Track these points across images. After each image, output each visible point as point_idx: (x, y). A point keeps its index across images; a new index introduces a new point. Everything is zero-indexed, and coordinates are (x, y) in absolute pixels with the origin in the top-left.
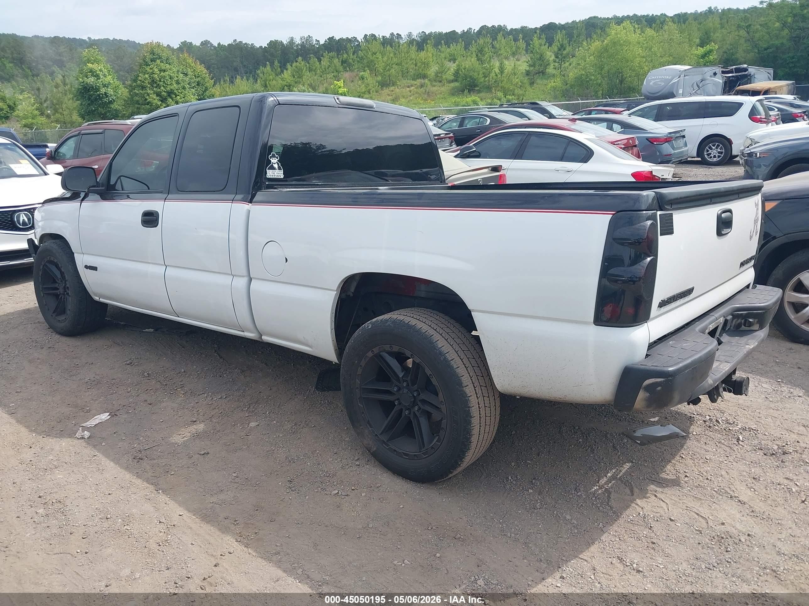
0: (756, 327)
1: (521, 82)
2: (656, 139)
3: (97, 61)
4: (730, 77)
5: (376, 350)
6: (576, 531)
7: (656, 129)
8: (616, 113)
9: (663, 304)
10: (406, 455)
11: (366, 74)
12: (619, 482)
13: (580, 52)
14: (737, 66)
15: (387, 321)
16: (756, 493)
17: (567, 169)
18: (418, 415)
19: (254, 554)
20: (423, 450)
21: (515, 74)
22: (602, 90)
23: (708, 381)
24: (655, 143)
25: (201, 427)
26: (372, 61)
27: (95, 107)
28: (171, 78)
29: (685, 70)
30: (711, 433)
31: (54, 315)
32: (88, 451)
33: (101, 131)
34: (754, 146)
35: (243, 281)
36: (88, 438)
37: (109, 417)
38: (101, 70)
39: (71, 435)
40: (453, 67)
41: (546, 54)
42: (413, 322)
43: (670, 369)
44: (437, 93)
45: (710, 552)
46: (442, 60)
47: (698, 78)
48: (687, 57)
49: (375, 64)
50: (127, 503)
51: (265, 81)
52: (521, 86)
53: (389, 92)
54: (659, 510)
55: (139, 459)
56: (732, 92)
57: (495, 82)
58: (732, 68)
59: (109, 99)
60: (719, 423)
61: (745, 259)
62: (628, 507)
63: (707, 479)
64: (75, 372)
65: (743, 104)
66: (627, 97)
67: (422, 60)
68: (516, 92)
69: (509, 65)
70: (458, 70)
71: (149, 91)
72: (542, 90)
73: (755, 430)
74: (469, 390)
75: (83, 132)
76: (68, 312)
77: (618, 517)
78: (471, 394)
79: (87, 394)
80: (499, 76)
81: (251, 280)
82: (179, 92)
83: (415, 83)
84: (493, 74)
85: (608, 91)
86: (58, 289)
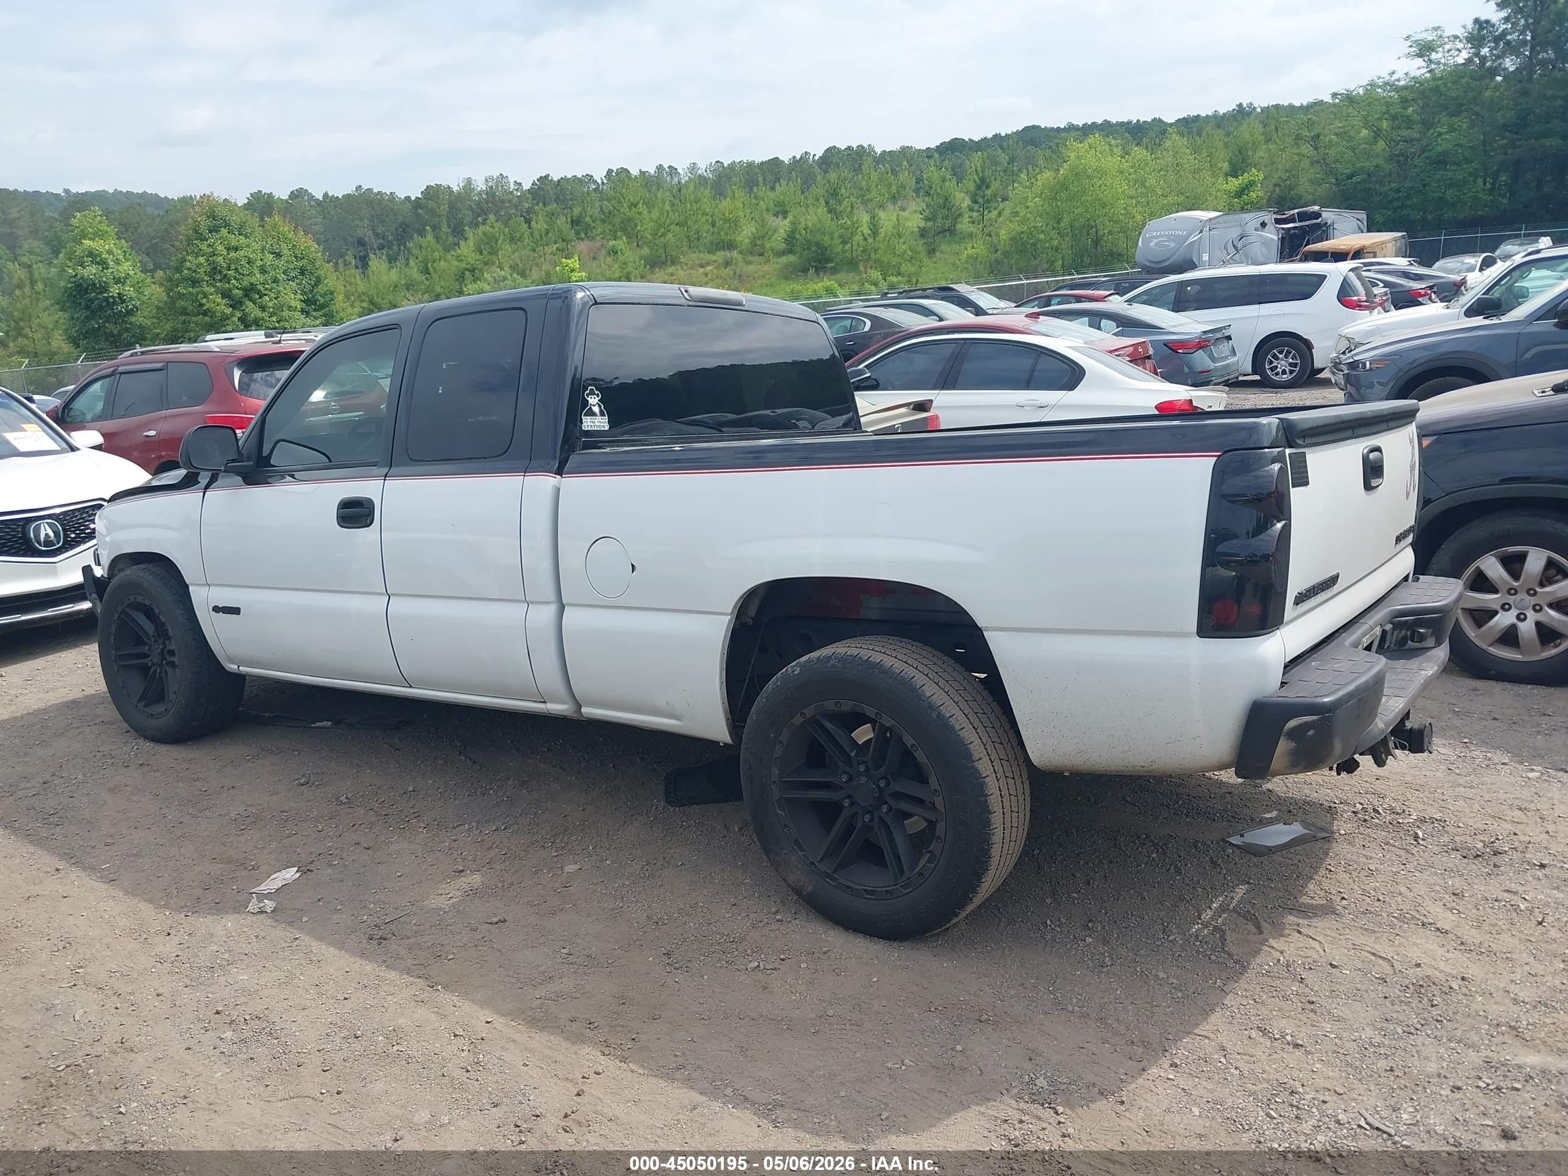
0: (1430, 642)
1: (911, 251)
2: (1182, 344)
3: (98, 235)
4: (1289, 229)
5: (809, 712)
6: (1180, 995)
7: (1181, 325)
8: (1097, 301)
9: (1300, 599)
10: (872, 893)
11: (621, 244)
12: (1234, 915)
13: (1017, 191)
14: (1301, 210)
15: (828, 658)
16: (1462, 916)
17: (1038, 403)
18: (889, 822)
19: (641, 1071)
20: (900, 881)
21: (900, 236)
22: (1063, 259)
23: (1376, 724)
24: (1181, 351)
25: (476, 879)
26: (631, 219)
27: (98, 323)
28: (250, 262)
29: (1211, 219)
30: (1370, 830)
31: (141, 705)
32: (279, 933)
33: (159, 365)
34: (1357, 351)
35: (548, 612)
36: (272, 912)
37: (298, 875)
38: (109, 252)
39: (240, 908)
40: (782, 226)
41: (954, 196)
42: (877, 658)
43: (1325, 700)
44: (756, 275)
45: (1406, 1008)
46: (761, 213)
47: (1234, 233)
48: (1210, 195)
49: (636, 225)
50: (384, 1010)
51: (425, 262)
52: (911, 258)
53: (666, 277)
54: (1309, 953)
55: (381, 938)
56: (1297, 256)
57: (863, 251)
58: (1292, 212)
59: (127, 307)
60: (1379, 813)
61: (1402, 531)
62: (1258, 952)
63: (1379, 900)
64: (205, 803)
65: (1325, 277)
66: (1108, 271)
67: (724, 215)
68: (903, 268)
69: (887, 218)
70: (793, 231)
71: (207, 289)
72: (952, 264)
73: (1441, 821)
74: (984, 767)
75: (121, 369)
76: (172, 697)
77: (1244, 968)
78: (988, 773)
79: (243, 839)
80: (870, 240)
81: (562, 608)
82: (266, 289)
83: (714, 258)
84: (858, 238)
85: (1074, 260)
86: (147, 656)
